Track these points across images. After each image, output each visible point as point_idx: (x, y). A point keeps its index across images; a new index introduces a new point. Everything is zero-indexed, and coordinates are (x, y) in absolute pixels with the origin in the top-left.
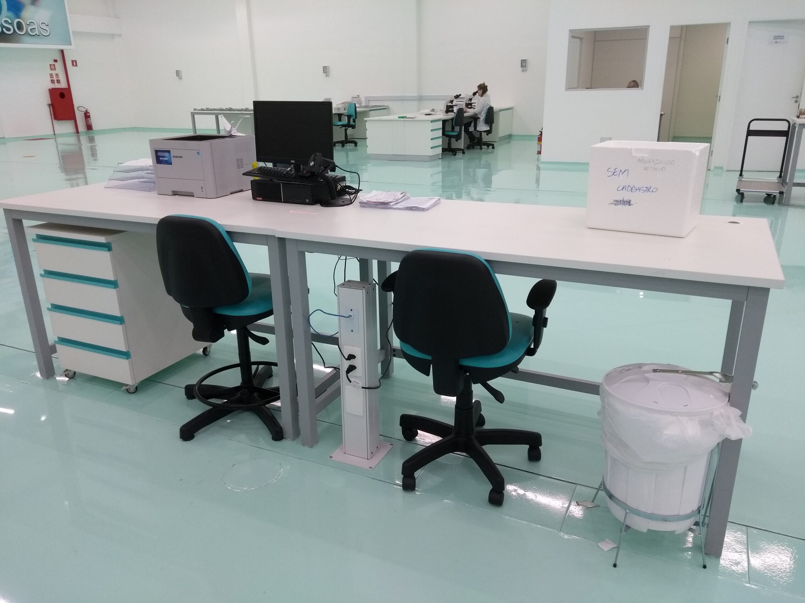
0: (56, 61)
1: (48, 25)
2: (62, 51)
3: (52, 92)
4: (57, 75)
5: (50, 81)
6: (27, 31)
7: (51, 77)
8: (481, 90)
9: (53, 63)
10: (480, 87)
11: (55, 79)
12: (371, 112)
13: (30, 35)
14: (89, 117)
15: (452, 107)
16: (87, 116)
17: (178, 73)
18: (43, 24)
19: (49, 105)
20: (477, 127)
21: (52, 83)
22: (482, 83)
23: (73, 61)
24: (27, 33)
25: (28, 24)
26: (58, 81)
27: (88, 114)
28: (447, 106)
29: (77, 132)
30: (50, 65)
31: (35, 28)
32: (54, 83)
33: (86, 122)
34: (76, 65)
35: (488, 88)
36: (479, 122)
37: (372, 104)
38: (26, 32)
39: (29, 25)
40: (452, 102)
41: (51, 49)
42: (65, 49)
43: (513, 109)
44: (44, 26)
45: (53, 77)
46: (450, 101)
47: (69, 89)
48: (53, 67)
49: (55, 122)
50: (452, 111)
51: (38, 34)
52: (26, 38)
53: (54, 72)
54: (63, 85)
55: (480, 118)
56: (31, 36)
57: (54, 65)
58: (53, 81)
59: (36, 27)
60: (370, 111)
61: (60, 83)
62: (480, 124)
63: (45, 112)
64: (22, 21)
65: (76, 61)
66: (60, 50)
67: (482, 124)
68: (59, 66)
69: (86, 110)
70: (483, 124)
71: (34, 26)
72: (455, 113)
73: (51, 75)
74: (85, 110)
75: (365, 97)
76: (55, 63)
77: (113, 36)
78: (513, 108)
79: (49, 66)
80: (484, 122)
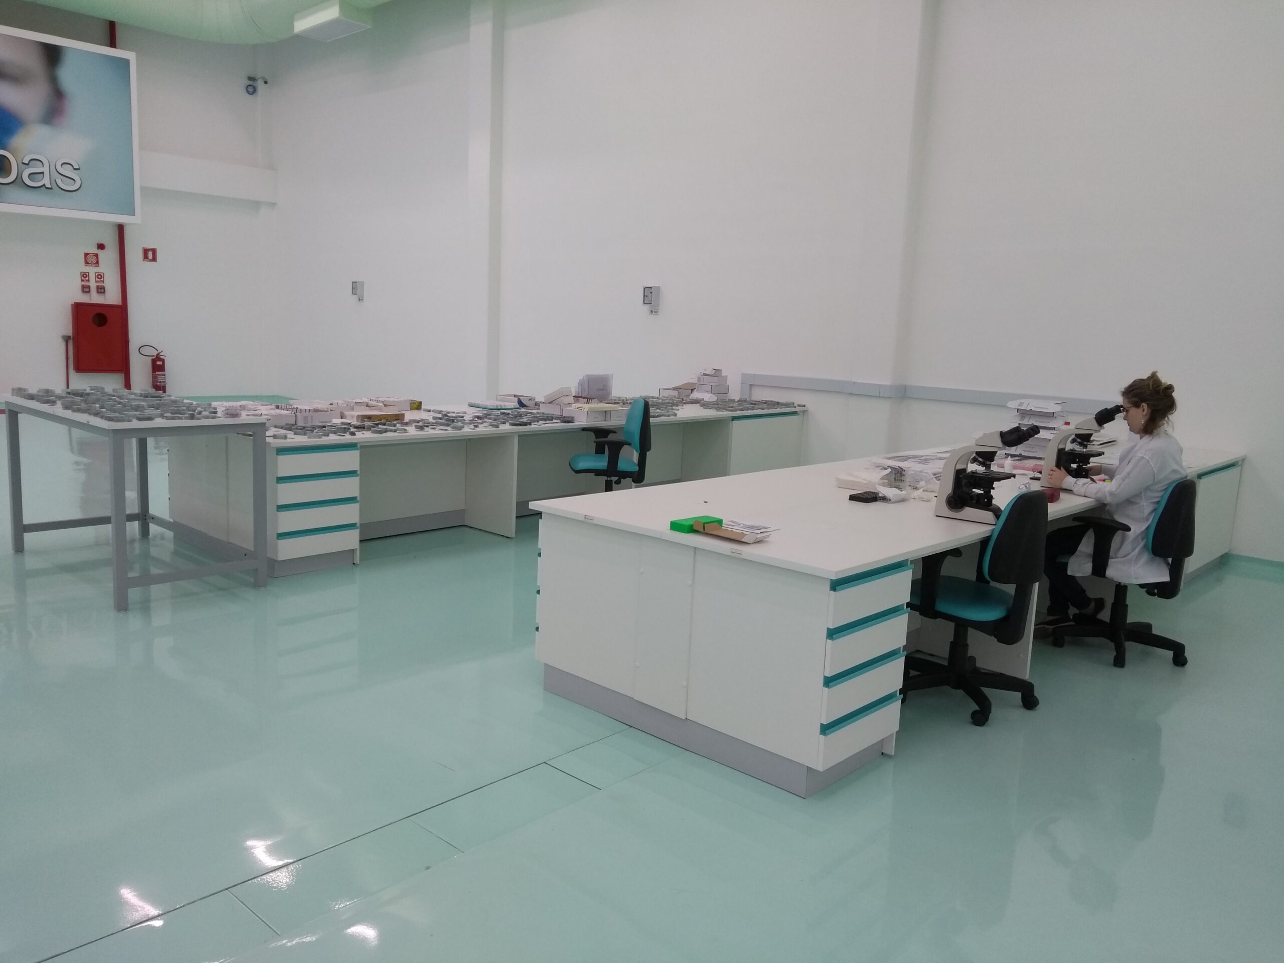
0: (101, 247)
1: (78, 169)
2: (121, 228)
3: (79, 310)
4: (100, 276)
5: (81, 288)
6: (19, 176)
7: (82, 280)
8: (1145, 405)
9: (95, 251)
10: (1135, 396)
11: (93, 284)
12: (735, 423)
13: (27, 185)
14: (162, 368)
15: (987, 481)
16: (158, 365)
17: (356, 288)
18: (65, 166)
19: (66, 339)
20: (1111, 561)
21: (83, 292)
22: (1145, 377)
23: (146, 251)
24: (19, 182)
25: (27, 162)
26: (101, 290)
27: (159, 363)
28: (960, 475)
30: (86, 255)
31: (43, 173)
32: (89, 292)
33: (153, 377)
34: (154, 259)
35: (1174, 394)
36: (1122, 542)
37: (760, 395)
38: (17, 178)
39: (27, 164)
40: (986, 457)
41: (97, 222)
42: (129, 224)
43: (1242, 465)
44: (67, 171)
45: (88, 281)
46: (978, 453)
47: (122, 310)
48: (92, 260)
49: (74, 375)
50: (985, 503)
51: (48, 186)
52: (16, 193)
53: (92, 271)
54: (112, 297)
55: (1129, 529)
56: (29, 188)
57: (97, 255)
58: (86, 289)
59: (45, 170)
60: (734, 418)
61: (104, 292)
62: (1122, 552)
63: (54, 349)
64: (12, 156)
65: (154, 251)
66: (116, 225)
67: (1137, 550)
68: (109, 259)
69: (158, 354)
70: (1140, 553)
71: (42, 168)
72: (997, 512)
73: (85, 276)
74: (155, 353)
75: (744, 376)
76: (100, 252)
77: (256, 205)
78: (1243, 460)
79: (83, 256)
80: (1145, 546)
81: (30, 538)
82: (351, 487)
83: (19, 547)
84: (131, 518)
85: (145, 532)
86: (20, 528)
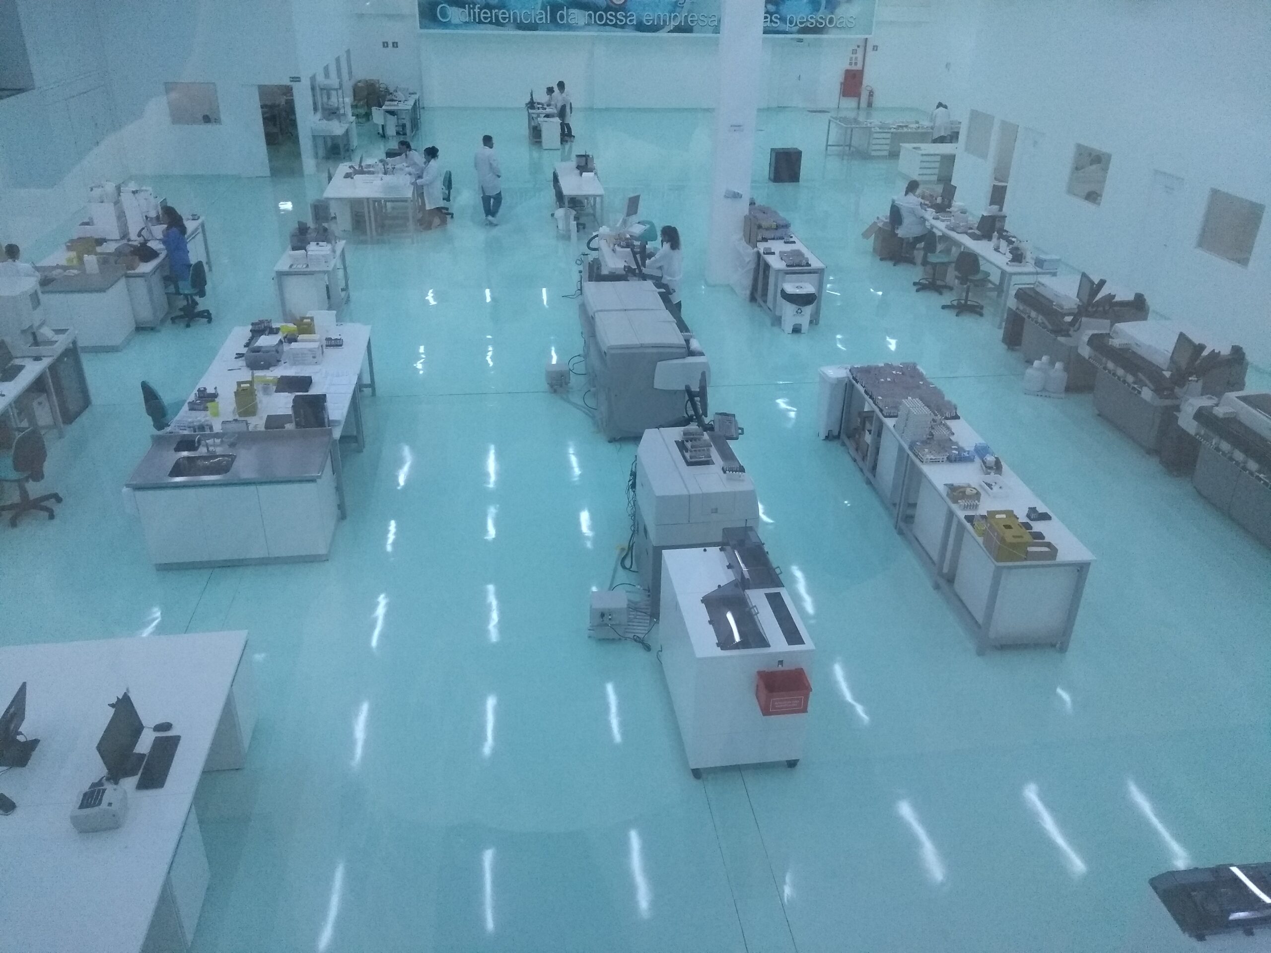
0: (858, 48)
1: (854, 20)
2: (866, 39)
3: (847, 72)
4: (856, 58)
6: (836, 24)
7: (850, 61)
11: (853, 62)
13: (838, 28)
14: (872, 95)
18: (850, 19)
19: (841, 83)
21: (850, 65)
23: (872, 48)
24: (835, 27)
26: (856, 64)
27: (872, 93)
29: (859, 108)
31: (843, 23)
33: (869, 99)
39: (838, 20)
41: (858, 38)
42: (868, 38)
44: (851, 21)
47: (862, 72)
48: (855, 52)
49: (841, 97)
51: (844, 27)
52: (834, 31)
53: (854, 56)
54: (859, 67)
59: (844, 21)
63: (836, 88)
64: (834, 16)
65: (877, 47)
66: (864, 38)
68: (860, 51)
71: (842, 21)
73: (851, 59)
74: (871, 90)
76: (858, 50)
79: (852, 52)
81: (829, 147)
82: (888, 141)
83: (827, 149)
84: (847, 145)
85: (850, 149)
86: (827, 145)
